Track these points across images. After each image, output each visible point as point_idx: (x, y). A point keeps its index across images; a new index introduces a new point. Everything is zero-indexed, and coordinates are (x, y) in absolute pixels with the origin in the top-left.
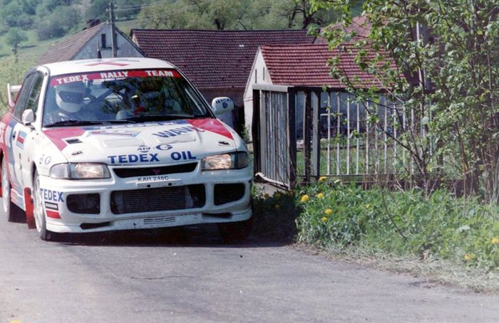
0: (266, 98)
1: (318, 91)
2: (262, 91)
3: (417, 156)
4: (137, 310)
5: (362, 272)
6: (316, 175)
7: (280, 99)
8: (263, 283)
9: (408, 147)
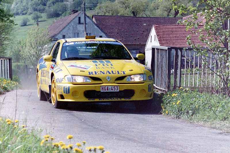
0: (158, 52)
1: (181, 49)
2: (156, 49)
3: (224, 80)
4: (105, 138)
5: (198, 128)
6: (179, 86)
7: (164, 53)
8: (156, 130)
9: (220, 76)
